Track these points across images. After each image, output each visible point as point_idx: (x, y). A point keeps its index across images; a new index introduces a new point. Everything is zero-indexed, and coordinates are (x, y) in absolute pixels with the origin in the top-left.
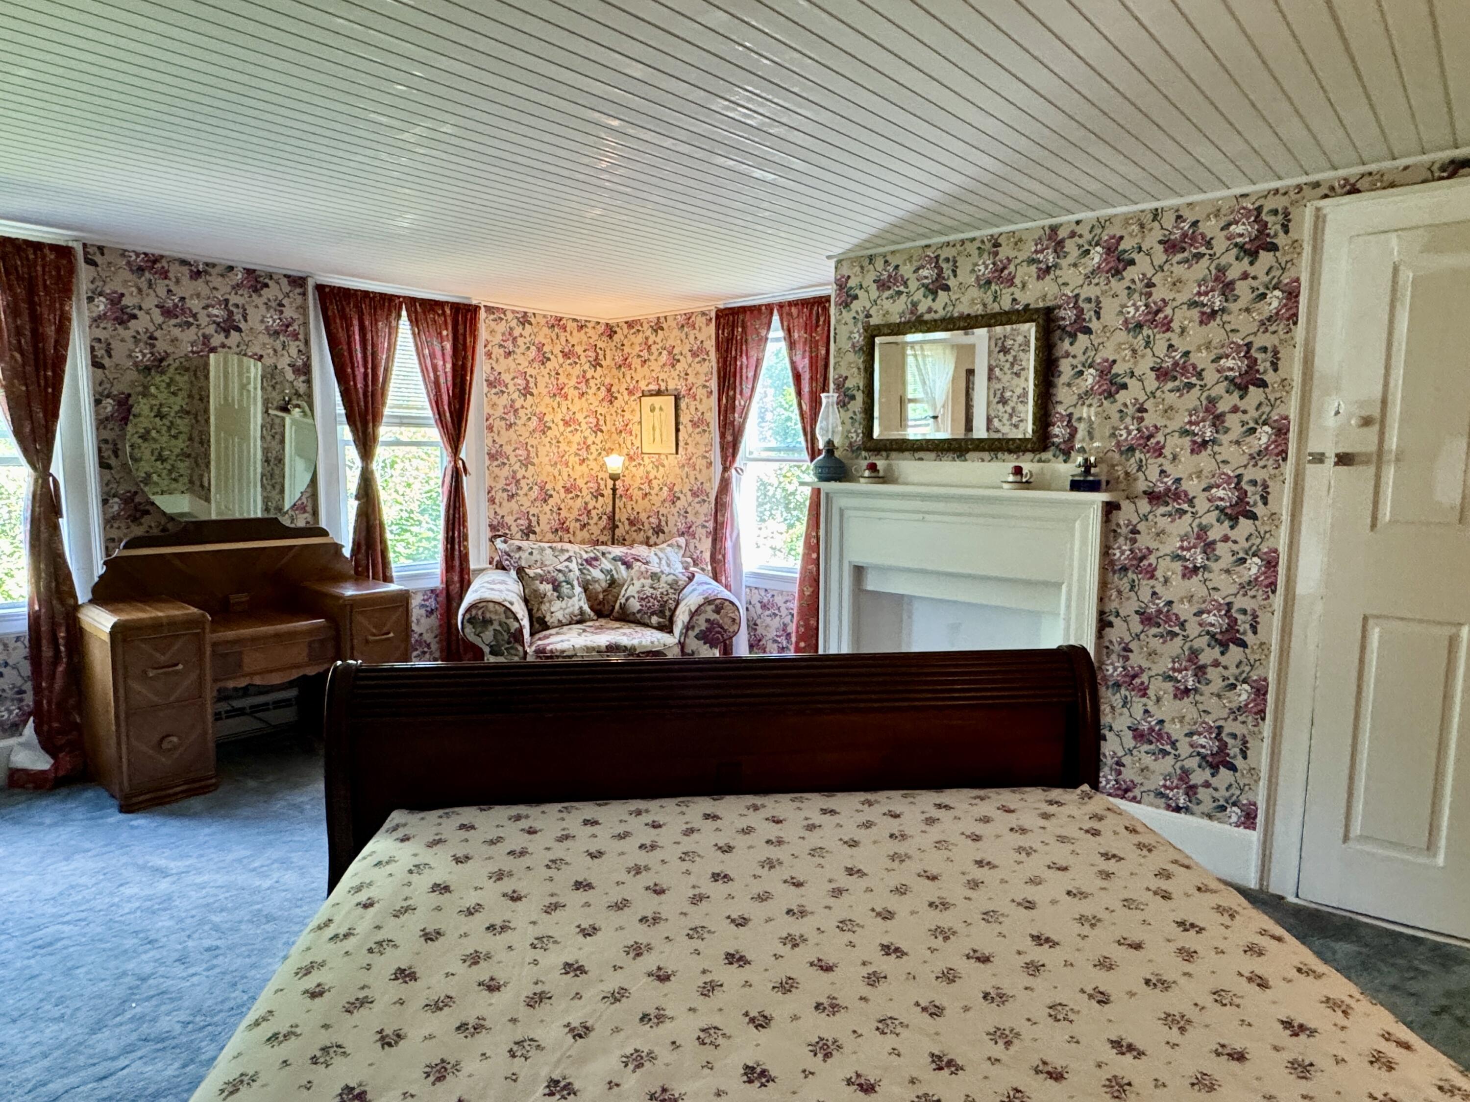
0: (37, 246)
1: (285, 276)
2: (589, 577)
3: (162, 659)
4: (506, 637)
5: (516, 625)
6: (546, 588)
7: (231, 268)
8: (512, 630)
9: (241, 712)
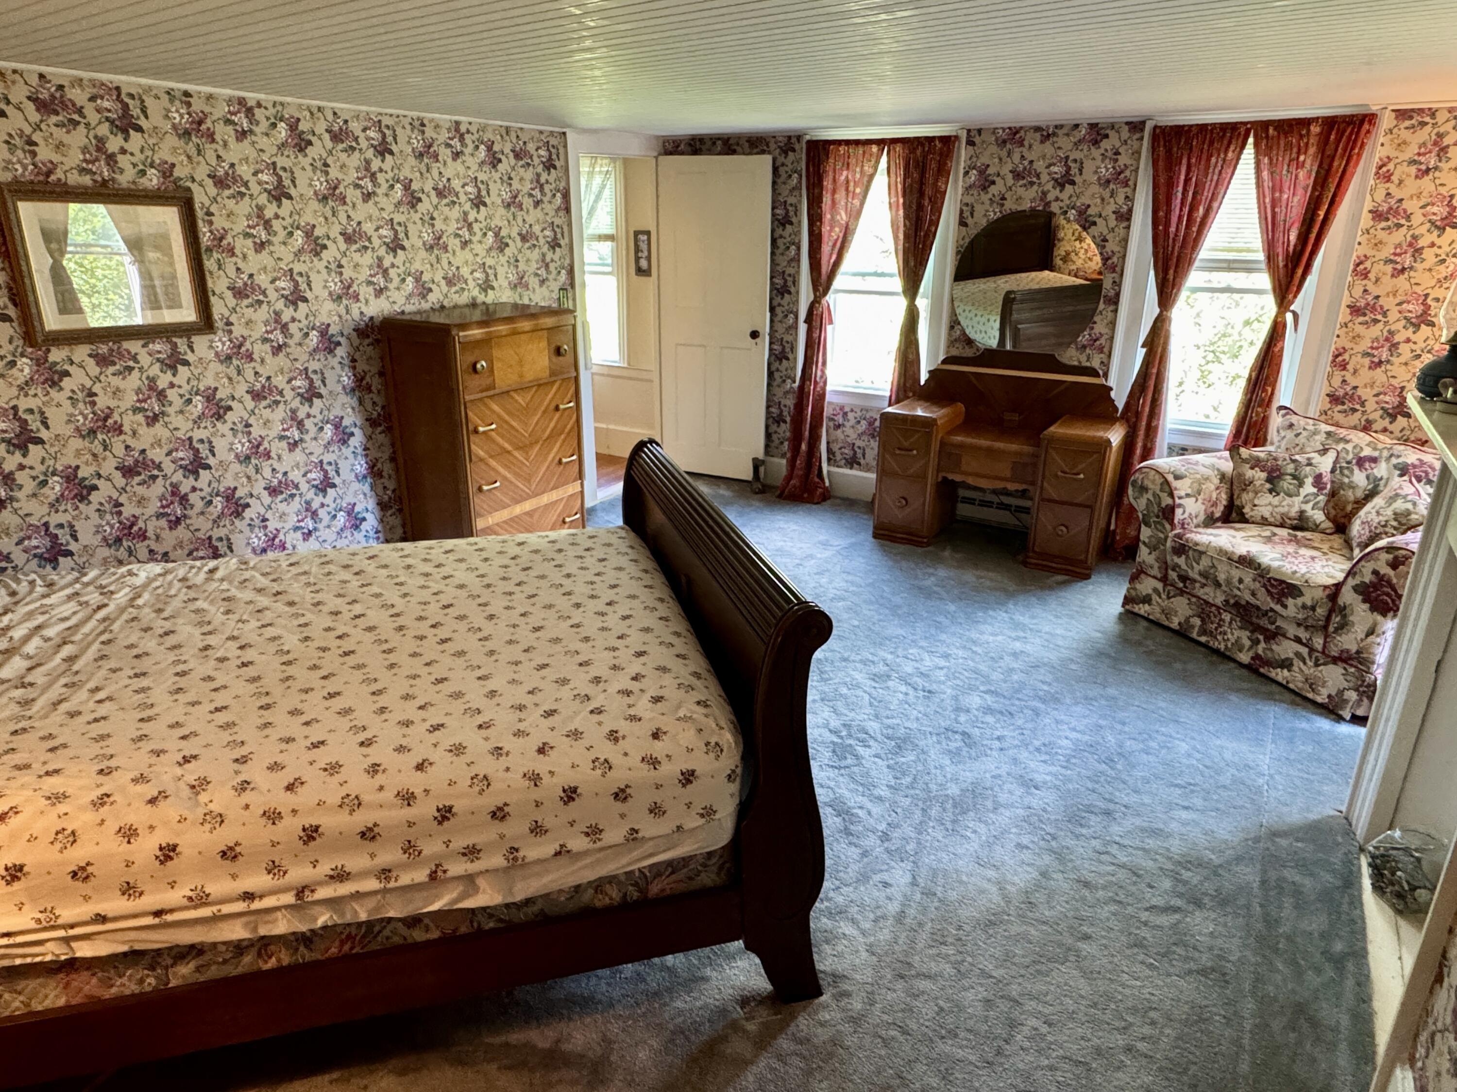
0: (930, 139)
1: (1127, 123)
2: (1346, 480)
3: (906, 444)
4: (1156, 510)
5: (1169, 501)
6: (1259, 476)
7: (1077, 126)
8: (1163, 505)
9: (1006, 507)
